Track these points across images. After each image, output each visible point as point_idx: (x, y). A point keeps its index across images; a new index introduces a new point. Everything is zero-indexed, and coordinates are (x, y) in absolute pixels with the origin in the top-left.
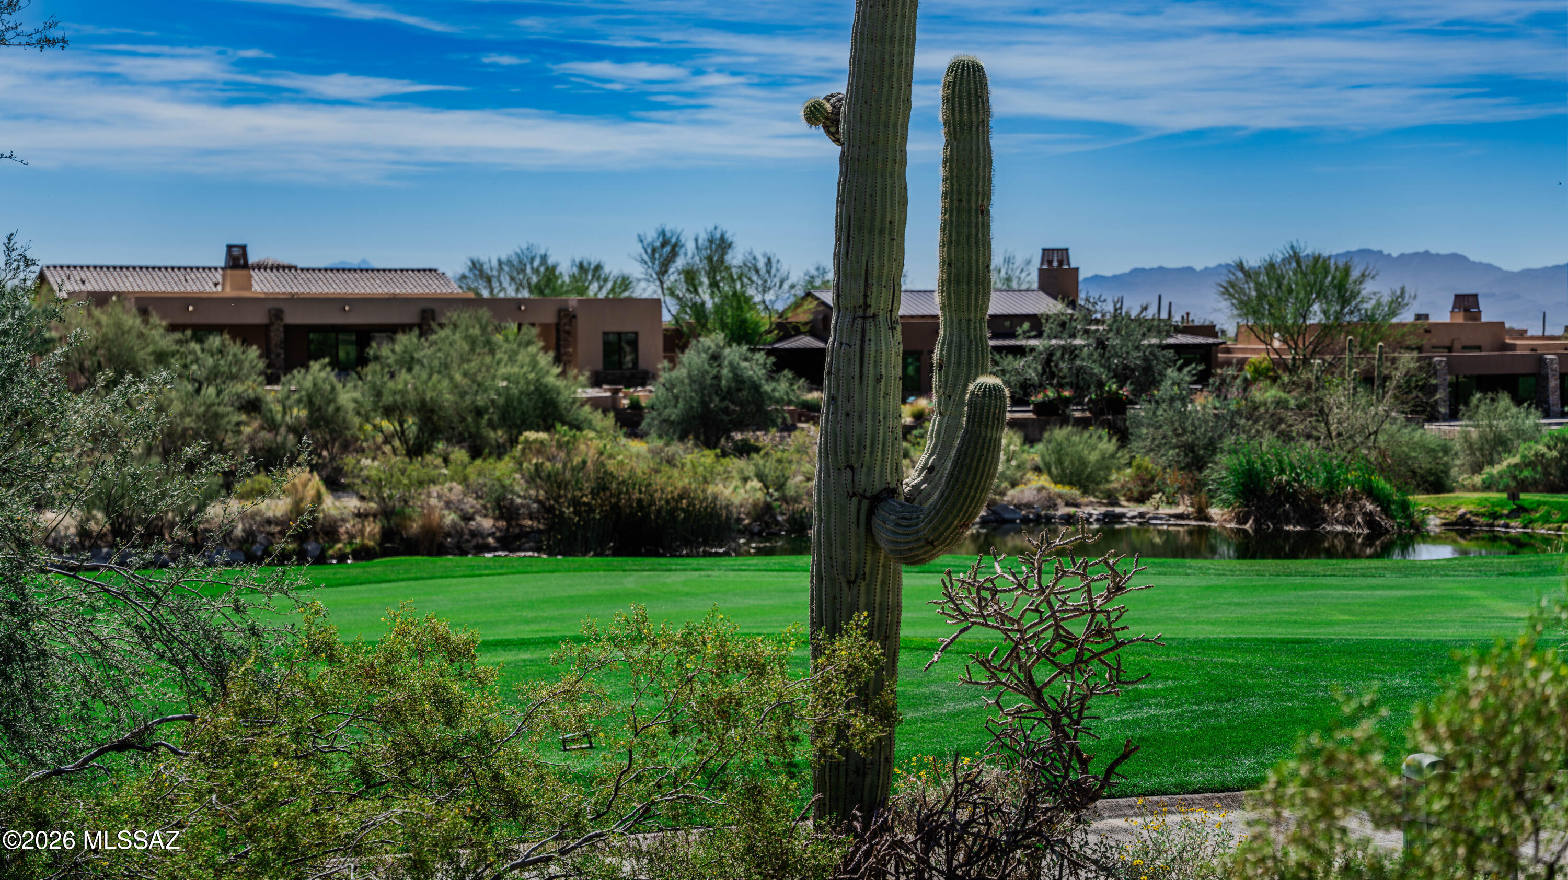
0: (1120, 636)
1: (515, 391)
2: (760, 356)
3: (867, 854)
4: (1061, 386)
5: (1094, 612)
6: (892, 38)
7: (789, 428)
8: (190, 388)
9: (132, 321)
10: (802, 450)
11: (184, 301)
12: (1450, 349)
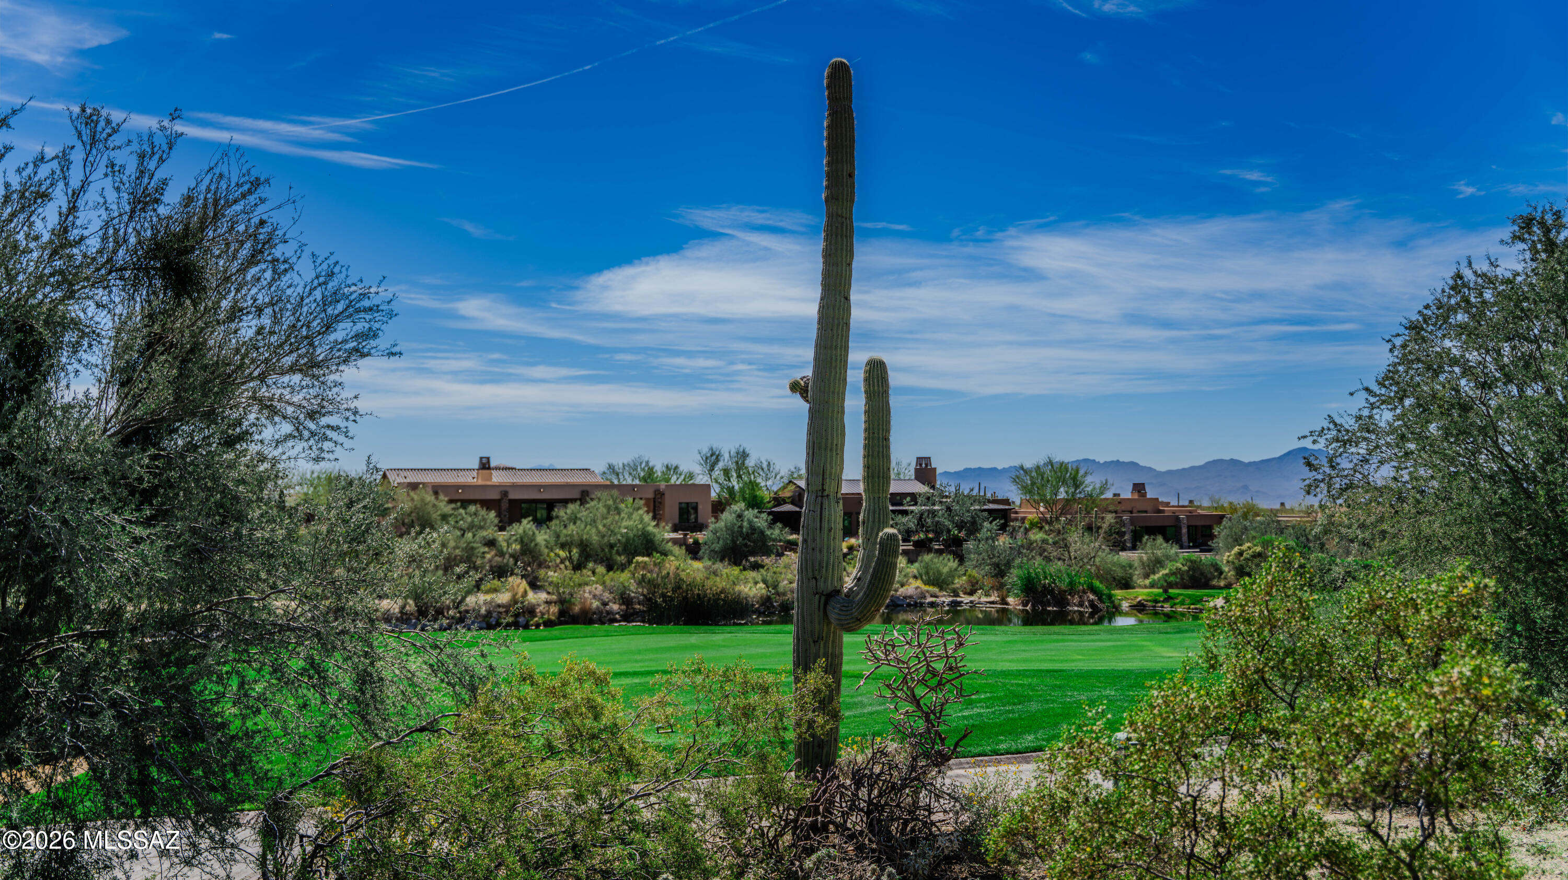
0: (962, 670)
1: (631, 535)
2: (764, 516)
3: (825, 792)
4: (927, 531)
5: (948, 657)
6: (836, 347)
7: (780, 555)
8: (459, 533)
9: (430, 498)
10: (787, 567)
11: (457, 487)
12: (1131, 512)
